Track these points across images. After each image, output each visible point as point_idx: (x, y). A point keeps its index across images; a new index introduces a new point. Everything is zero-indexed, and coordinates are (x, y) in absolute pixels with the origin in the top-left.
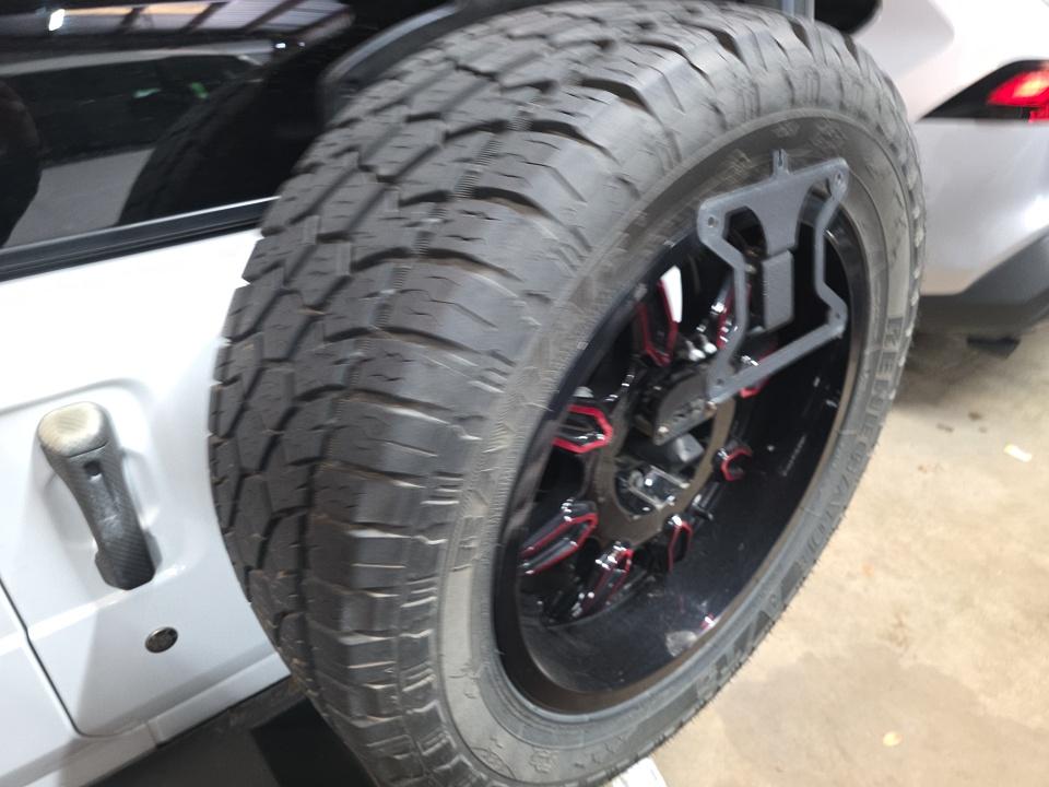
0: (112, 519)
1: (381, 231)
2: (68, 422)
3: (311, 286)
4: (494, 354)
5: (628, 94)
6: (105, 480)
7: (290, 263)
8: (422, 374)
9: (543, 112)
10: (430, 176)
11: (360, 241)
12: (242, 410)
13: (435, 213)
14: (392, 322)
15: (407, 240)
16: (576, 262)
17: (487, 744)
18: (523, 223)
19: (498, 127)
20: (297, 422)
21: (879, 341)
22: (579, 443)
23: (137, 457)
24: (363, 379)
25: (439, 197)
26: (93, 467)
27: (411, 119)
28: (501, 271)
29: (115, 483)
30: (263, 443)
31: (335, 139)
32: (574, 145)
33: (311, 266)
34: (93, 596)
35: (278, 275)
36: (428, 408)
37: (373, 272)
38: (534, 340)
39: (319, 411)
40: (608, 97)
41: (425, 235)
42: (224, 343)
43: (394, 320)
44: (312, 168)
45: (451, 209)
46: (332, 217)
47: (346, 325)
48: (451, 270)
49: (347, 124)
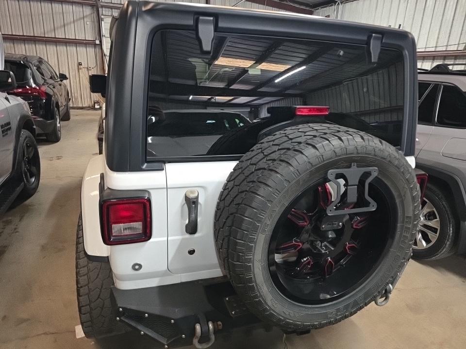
0: (193, 215)
1: (262, 165)
2: (192, 192)
3: (247, 173)
4: (277, 190)
5: (314, 147)
6: (195, 206)
7: (244, 168)
8: (263, 191)
9: (297, 148)
10: (273, 156)
11: (258, 165)
12: (228, 194)
13: (273, 162)
14: (259, 180)
15: (266, 167)
16: (297, 176)
17: (260, 285)
18: (287, 167)
19: (288, 149)
20: (238, 197)
21: (403, 222)
22: (299, 223)
23: (200, 204)
24: (252, 190)
25: (274, 160)
26: (194, 203)
27: (273, 145)
28: (282, 175)
29: (196, 208)
30: (230, 200)
31: (258, 146)
32: (300, 155)
33: (247, 169)
34: (182, 235)
35: (241, 170)
36: (262, 197)
37: (258, 171)
38: (286, 189)
39: (243, 195)
40: (310, 147)
41: (270, 166)
42: (222, 190)
43: (260, 180)
44: (252, 151)
45: (275, 163)
46: (254, 161)
47: (251, 180)
48: (273, 173)
49: (262, 143)
